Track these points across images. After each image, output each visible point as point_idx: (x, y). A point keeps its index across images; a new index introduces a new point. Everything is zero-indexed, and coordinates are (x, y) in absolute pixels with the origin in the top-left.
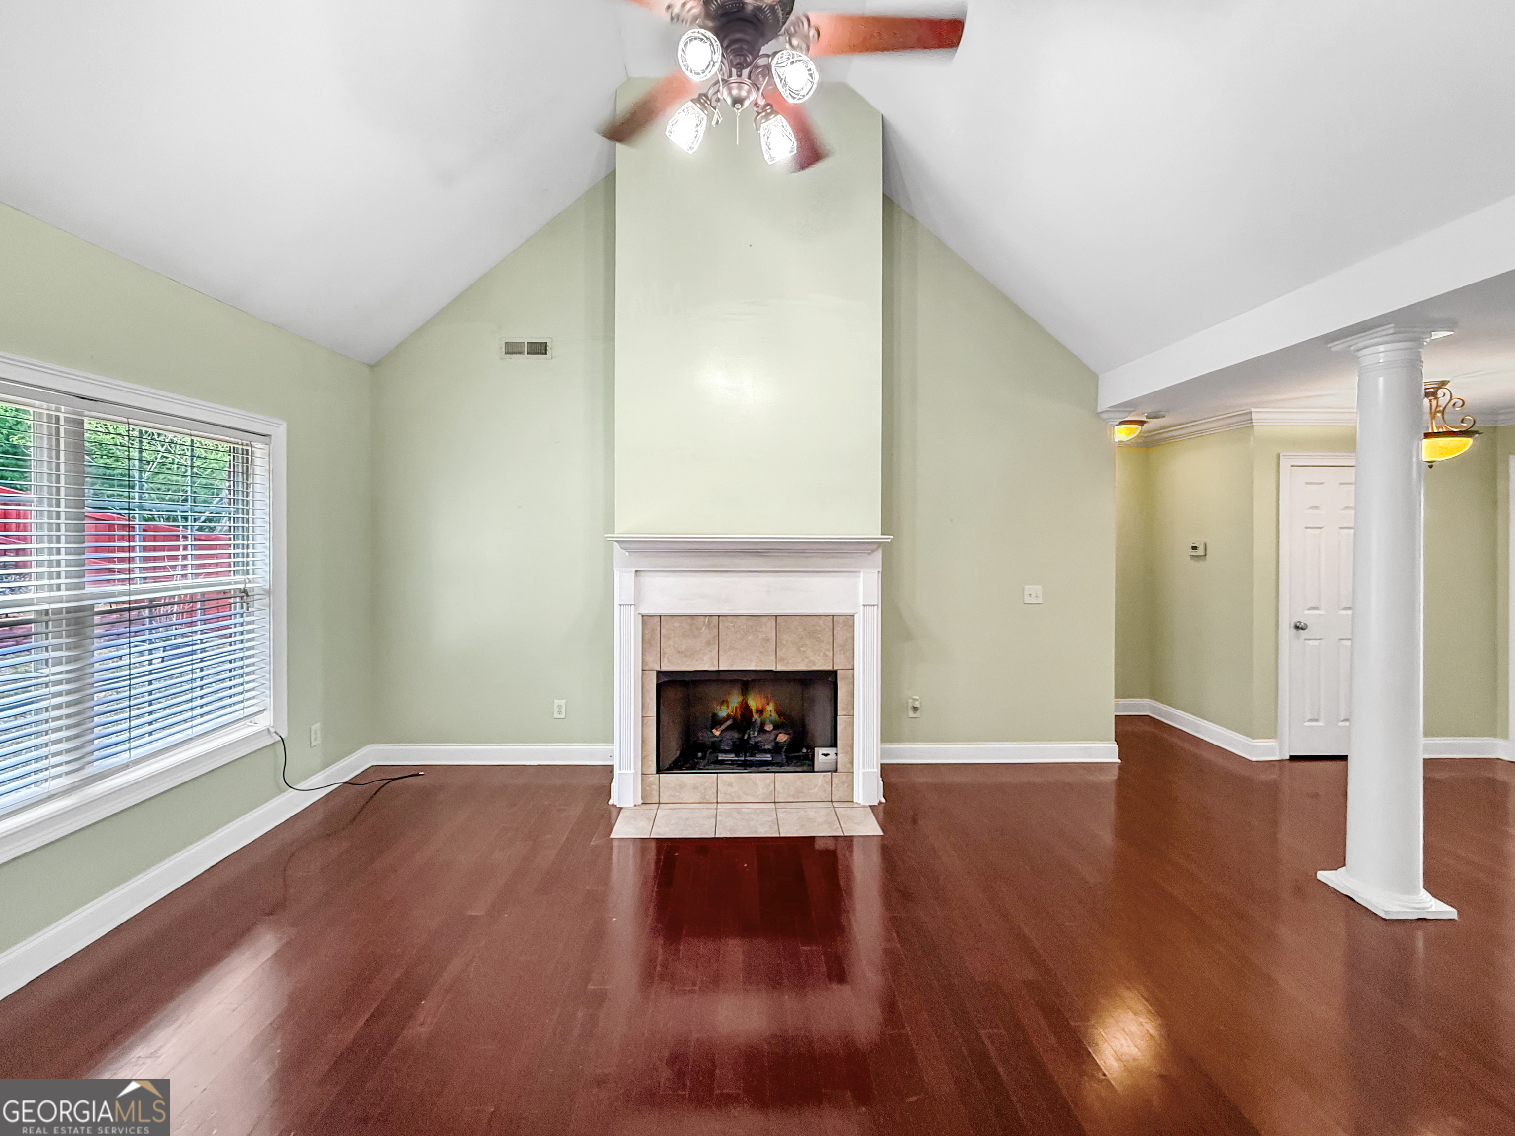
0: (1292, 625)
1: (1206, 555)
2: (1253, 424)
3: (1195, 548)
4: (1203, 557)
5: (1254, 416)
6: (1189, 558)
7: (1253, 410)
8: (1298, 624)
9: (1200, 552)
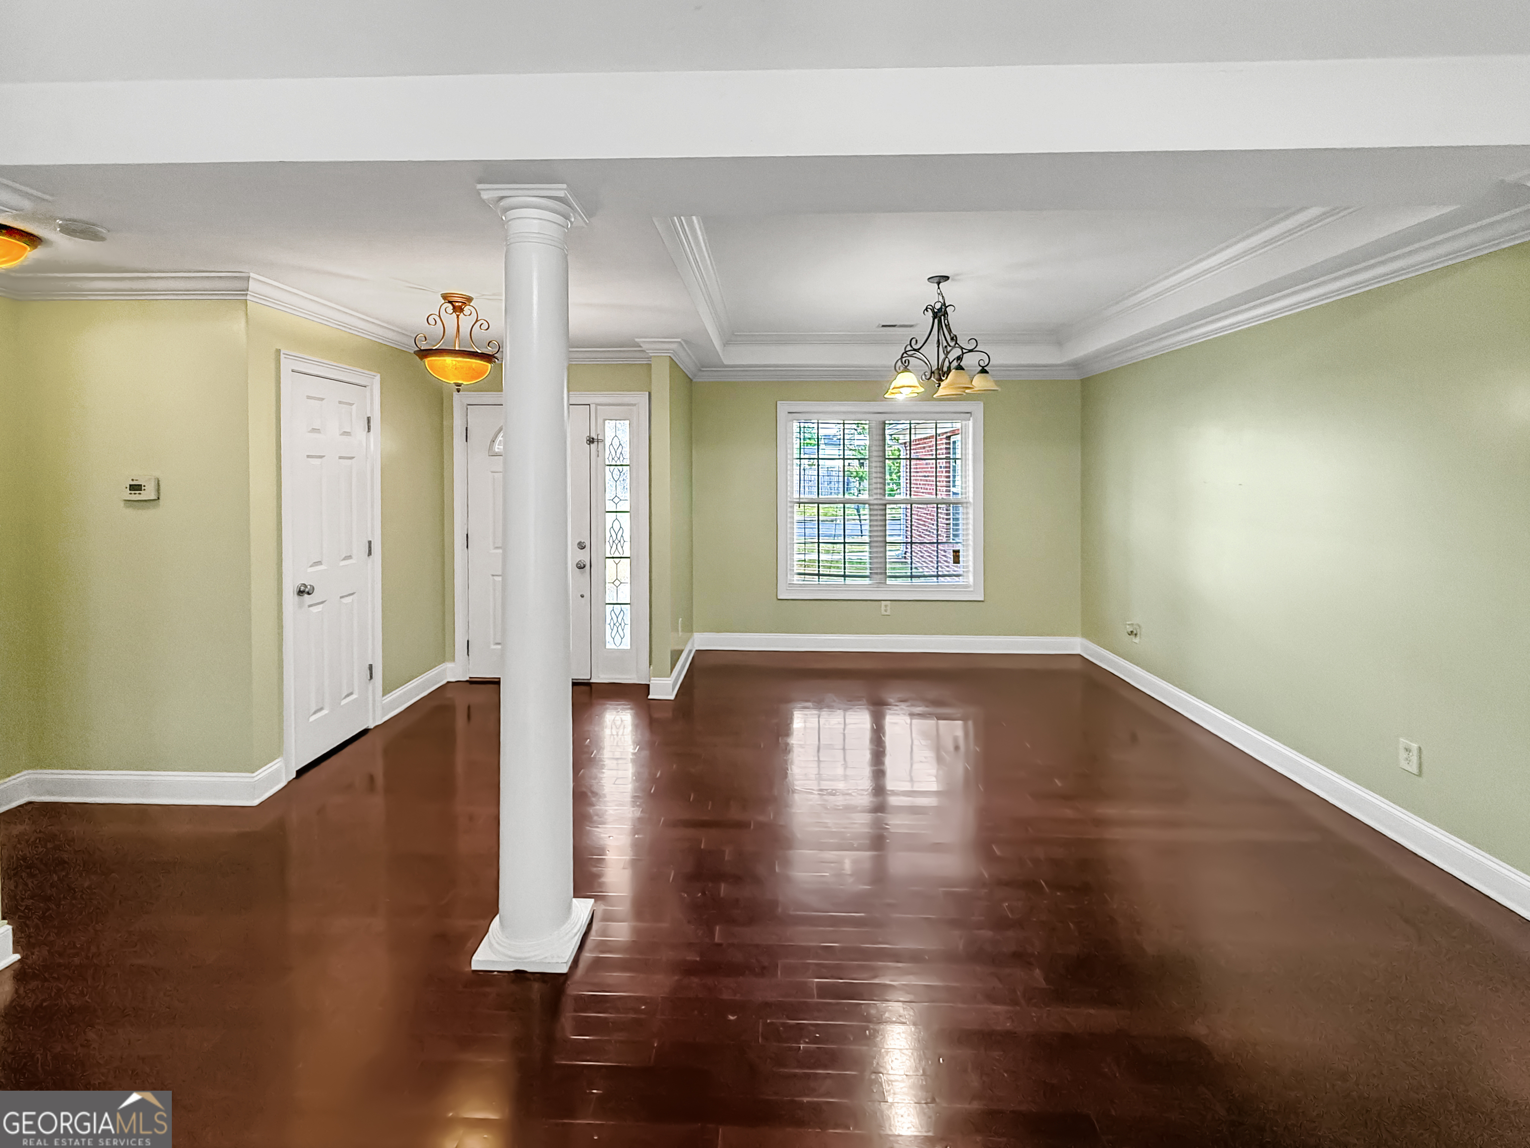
0: (296, 590)
1: (159, 498)
2: (248, 297)
3: (136, 488)
4: (157, 501)
5: (252, 285)
6: (122, 504)
7: (252, 275)
8: (302, 588)
9: (148, 494)
